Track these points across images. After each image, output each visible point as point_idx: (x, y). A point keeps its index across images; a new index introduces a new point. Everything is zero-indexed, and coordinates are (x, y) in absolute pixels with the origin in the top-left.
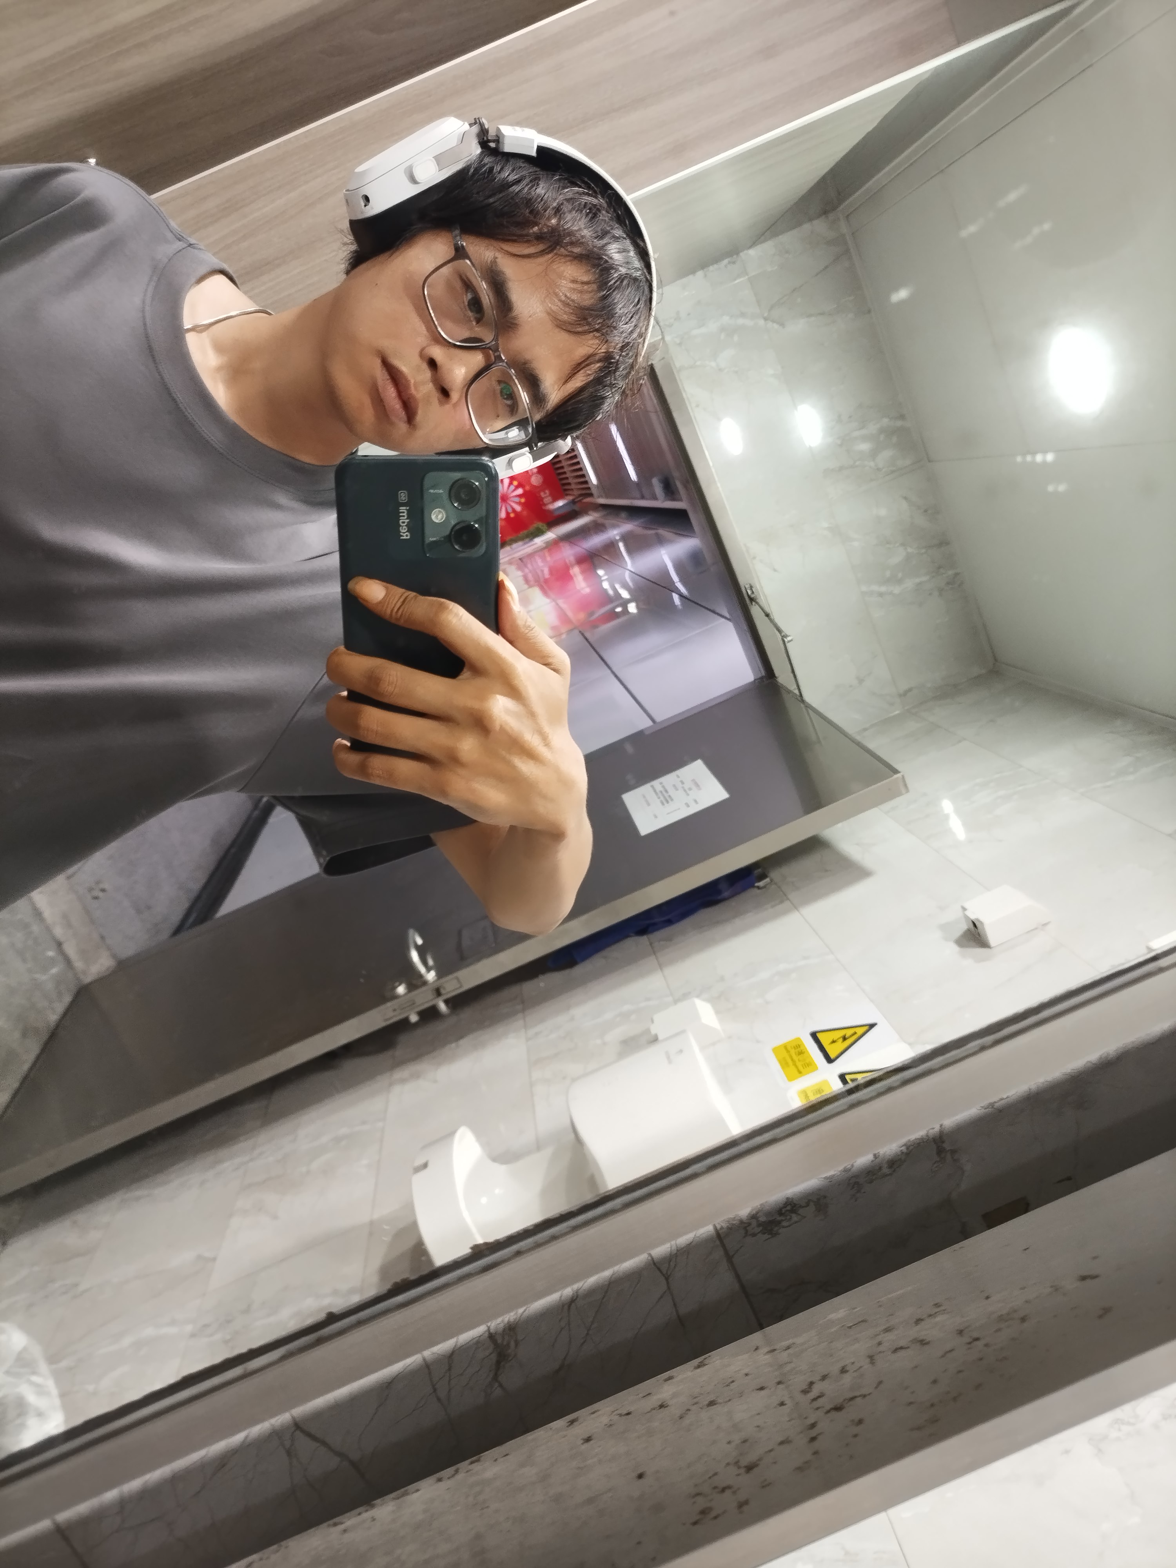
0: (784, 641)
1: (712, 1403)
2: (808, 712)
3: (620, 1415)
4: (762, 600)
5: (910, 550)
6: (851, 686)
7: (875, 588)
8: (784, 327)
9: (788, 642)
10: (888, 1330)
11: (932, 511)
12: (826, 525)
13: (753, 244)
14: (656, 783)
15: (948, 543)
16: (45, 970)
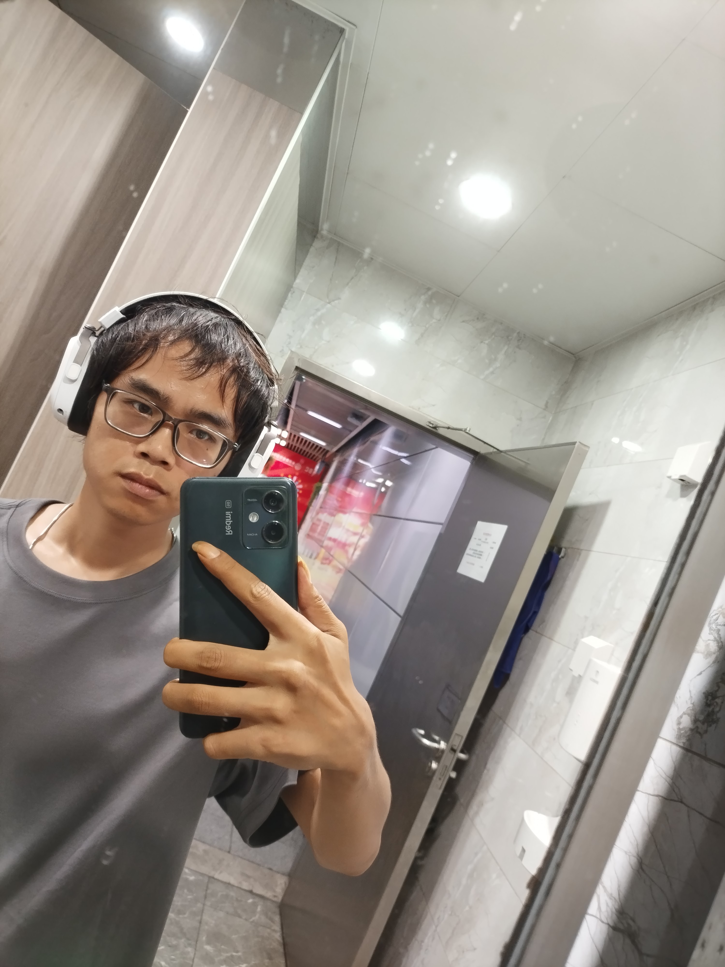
0: (468, 433)
2: (508, 454)
4: (440, 424)
5: (487, 342)
8: (340, 299)
9: (469, 431)
11: (481, 316)
12: (438, 365)
13: (295, 277)
14: (468, 551)
15: (502, 323)
16: (254, 912)
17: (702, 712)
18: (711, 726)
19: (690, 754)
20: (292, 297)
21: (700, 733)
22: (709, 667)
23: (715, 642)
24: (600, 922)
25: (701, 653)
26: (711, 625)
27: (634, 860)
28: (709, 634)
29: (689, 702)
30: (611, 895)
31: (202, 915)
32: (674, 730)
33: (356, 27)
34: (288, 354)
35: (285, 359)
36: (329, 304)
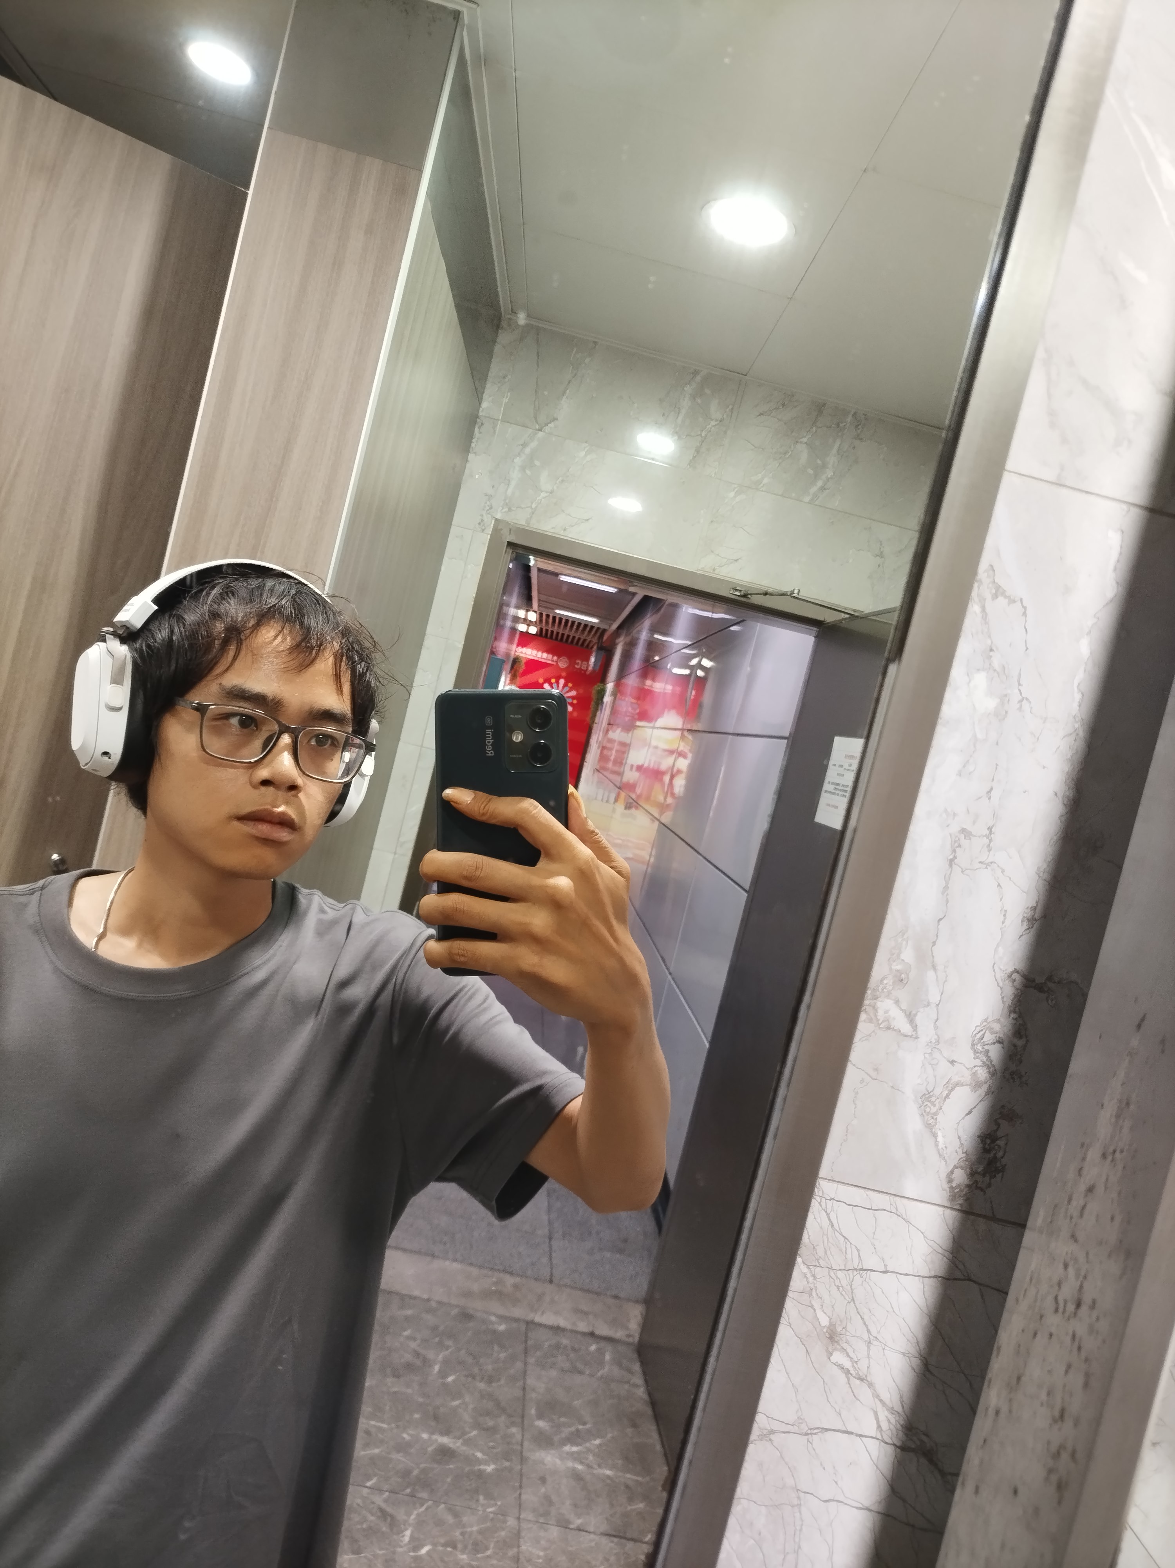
0: (795, 597)
1: (1019, 1379)
3: (982, 1447)
4: (751, 589)
5: (805, 440)
6: (879, 566)
7: (814, 489)
8: (557, 419)
9: (798, 594)
10: (1070, 1200)
11: (788, 400)
12: (732, 494)
13: (479, 400)
14: (826, 786)
15: (824, 405)
16: (601, 1363)
17: (979, 1160)
18: (995, 1176)
19: (972, 1217)
20: (480, 433)
22: (980, 1101)
23: (985, 1068)
24: (882, 1443)
25: (967, 1085)
26: (975, 1047)
27: (916, 1362)
28: (975, 1058)
29: (960, 1151)
31: (524, 1379)
32: (944, 1190)
33: (478, 5)
34: (492, 525)
35: (488, 534)
36: (540, 432)
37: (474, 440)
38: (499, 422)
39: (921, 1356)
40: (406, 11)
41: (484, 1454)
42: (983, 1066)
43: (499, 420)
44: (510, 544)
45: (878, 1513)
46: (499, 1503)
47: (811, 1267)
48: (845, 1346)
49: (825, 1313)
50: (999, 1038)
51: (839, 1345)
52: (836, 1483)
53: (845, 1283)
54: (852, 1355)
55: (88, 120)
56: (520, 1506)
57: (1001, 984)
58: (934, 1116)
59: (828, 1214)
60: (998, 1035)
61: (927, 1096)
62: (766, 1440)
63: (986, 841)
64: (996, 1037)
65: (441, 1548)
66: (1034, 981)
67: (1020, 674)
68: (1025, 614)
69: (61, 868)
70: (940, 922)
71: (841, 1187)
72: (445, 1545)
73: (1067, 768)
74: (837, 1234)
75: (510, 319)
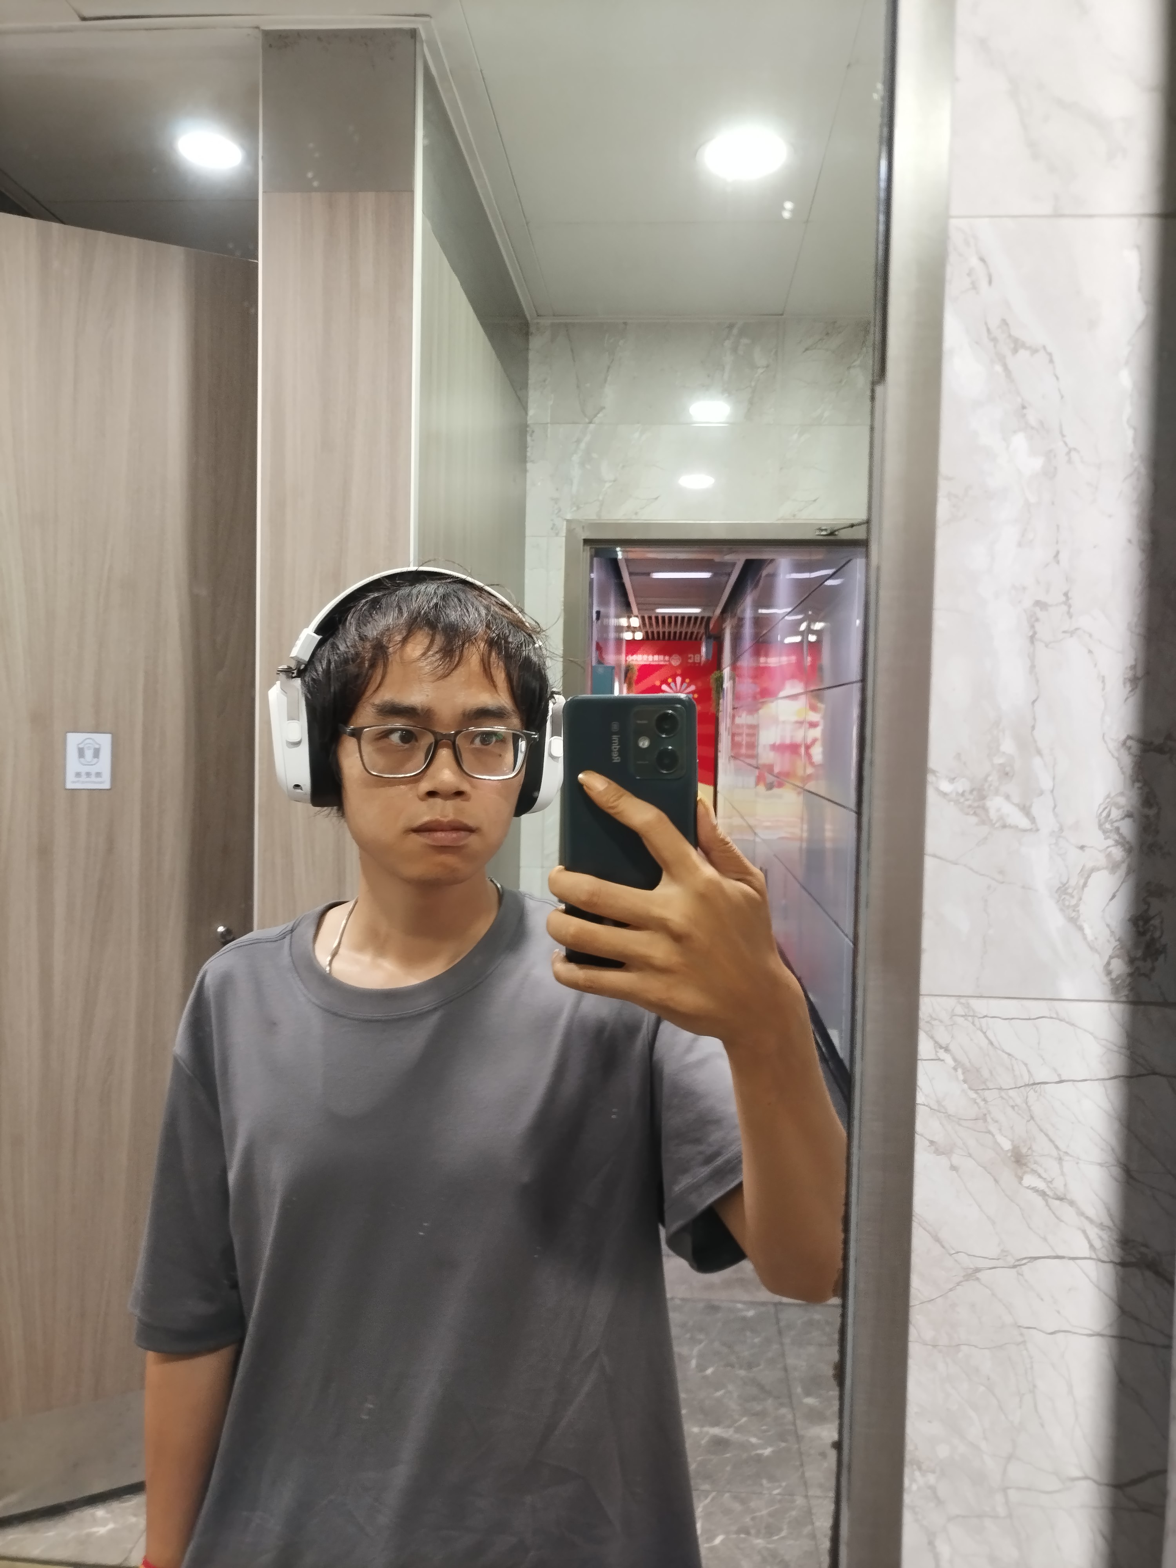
4: (838, 524)
8: (604, 408)
11: (831, 328)
13: (525, 409)
17: (1136, 945)
18: (1157, 959)
19: (1142, 1007)
20: (533, 440)
21: (1145, 975)
22: (1122, 883)
23: (1119, 847)
24: (1099, 1263)
25: (1103, 868)
26: (1104, 827)
27: (1116, 1171)
28: (1106, 839)
29: (1112, 940)
30: (1101, 1224)
31: (784, 1360)
32: (1104, 984)
33: (431, 17)
34: (565, 527)
35: (563, 537)
36: (590, 425)
37: (528, 449)
38: (549, 425)
39: (1121, 1163)
40: (366, 44)
41: (759, 1438)
42: (1117, 845)
43: (548, 423)
44: (586, 542)
45: (1113, 1337)
46: (784, 1484)
47: (979, 1091)
48: (1035, 1167)
49: (1005, 1137)
50: (1128, 811)
51: (1028, 1167)
52: (1058, 1312)
53: (1019, 1101)
54: (1044, 1175)
55: (102, 235)
56: (805, 1484)
57: (1116, 754)
58: (1075, 908)
59: (984, 1033)
60: (1126, 809)
61: (1063, 889)
62: (973, 1280)
63: (1064, 608)
64: (1123, 811)
65: (734, 1536)
66: (1151, 743)
67: (1061, 426)
68: (1051, 361)
69: (229, 938)
70: (1036, 704)
71: (992, 1001)
72: (738, 1532)
73: (1135, 511)
74: (1000, 1052)
75: (538, 323)
